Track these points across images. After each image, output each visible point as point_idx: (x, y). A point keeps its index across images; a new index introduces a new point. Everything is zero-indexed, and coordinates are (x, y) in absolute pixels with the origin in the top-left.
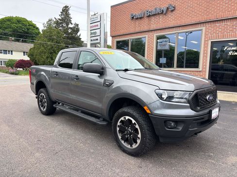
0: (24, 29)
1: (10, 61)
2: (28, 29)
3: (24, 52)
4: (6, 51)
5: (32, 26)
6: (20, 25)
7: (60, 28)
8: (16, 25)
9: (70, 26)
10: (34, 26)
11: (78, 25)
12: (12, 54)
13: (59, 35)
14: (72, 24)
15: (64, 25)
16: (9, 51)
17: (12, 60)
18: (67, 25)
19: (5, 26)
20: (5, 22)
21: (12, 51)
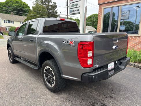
0: (20, 7)
1: (12, 27)
2: (23, 7)
3: (21, 22)
4: (10, 21)
5: (25, 5)
6: (18, 5)
7: (44, 5)
8: (16, 5)
9: (51, 4)
10: (27, 5)
11: (56, 3)
12: (13, 23)
13: (43, 10)
14: (52, 2)
15: (47, 3)
16: (11, 21)
17: (13, 27)
18: (49, 3)
19: (9, 5)
20: (9, 2)
21: (13, 21)
